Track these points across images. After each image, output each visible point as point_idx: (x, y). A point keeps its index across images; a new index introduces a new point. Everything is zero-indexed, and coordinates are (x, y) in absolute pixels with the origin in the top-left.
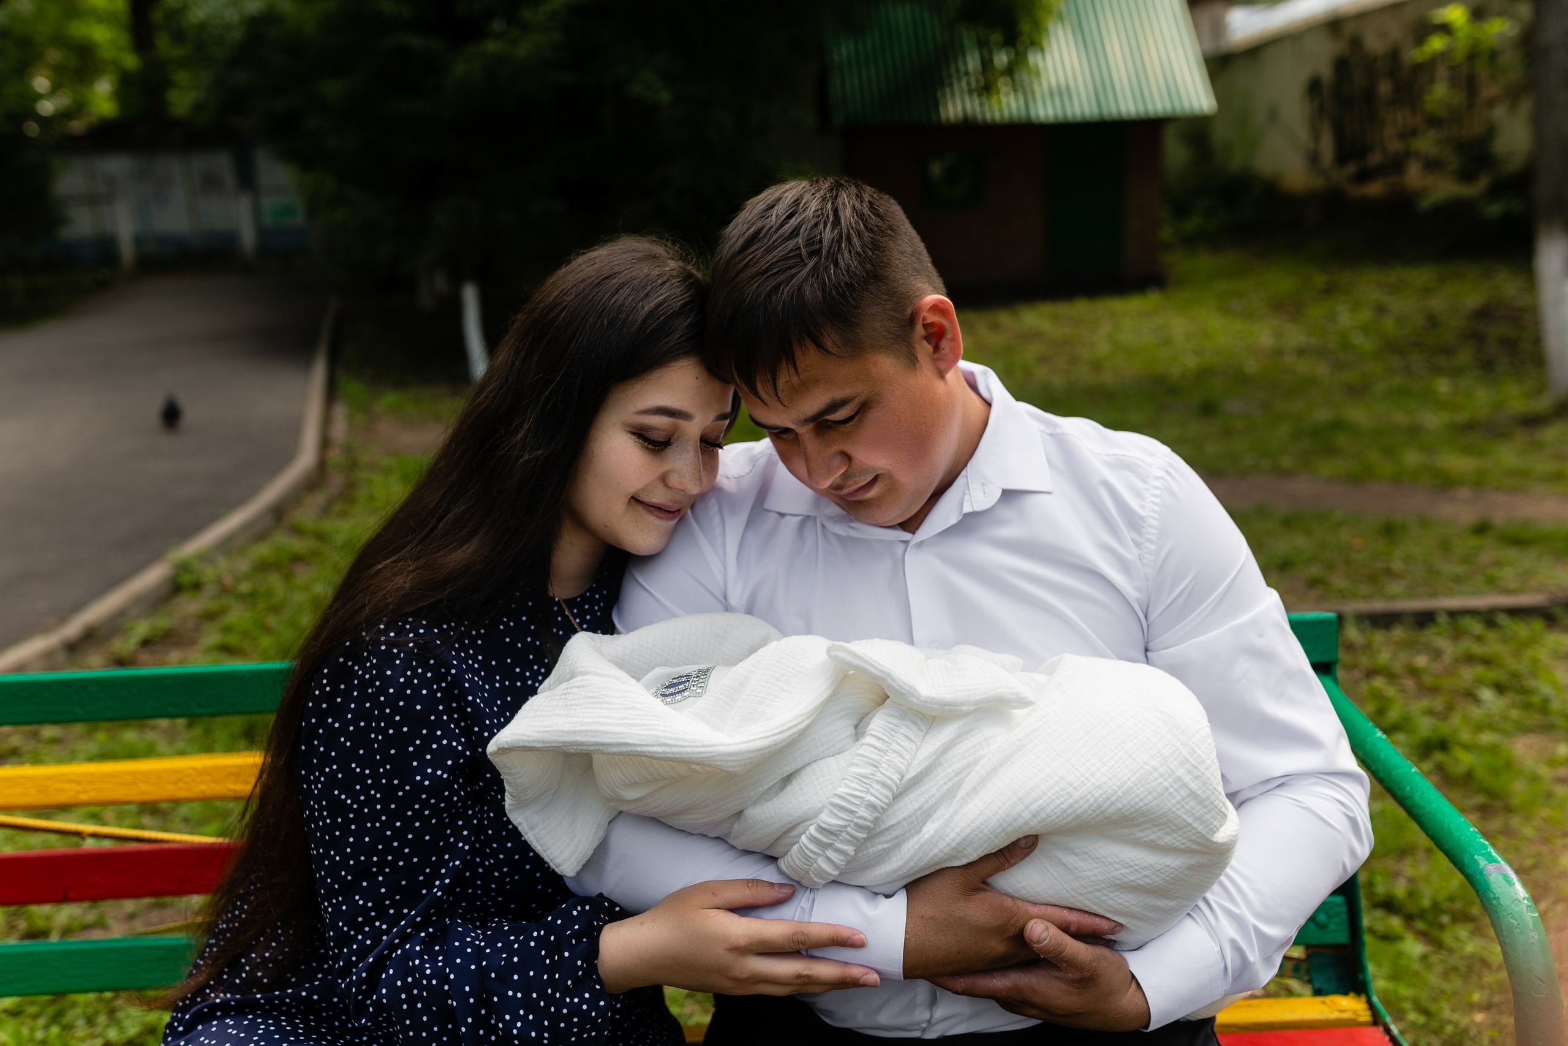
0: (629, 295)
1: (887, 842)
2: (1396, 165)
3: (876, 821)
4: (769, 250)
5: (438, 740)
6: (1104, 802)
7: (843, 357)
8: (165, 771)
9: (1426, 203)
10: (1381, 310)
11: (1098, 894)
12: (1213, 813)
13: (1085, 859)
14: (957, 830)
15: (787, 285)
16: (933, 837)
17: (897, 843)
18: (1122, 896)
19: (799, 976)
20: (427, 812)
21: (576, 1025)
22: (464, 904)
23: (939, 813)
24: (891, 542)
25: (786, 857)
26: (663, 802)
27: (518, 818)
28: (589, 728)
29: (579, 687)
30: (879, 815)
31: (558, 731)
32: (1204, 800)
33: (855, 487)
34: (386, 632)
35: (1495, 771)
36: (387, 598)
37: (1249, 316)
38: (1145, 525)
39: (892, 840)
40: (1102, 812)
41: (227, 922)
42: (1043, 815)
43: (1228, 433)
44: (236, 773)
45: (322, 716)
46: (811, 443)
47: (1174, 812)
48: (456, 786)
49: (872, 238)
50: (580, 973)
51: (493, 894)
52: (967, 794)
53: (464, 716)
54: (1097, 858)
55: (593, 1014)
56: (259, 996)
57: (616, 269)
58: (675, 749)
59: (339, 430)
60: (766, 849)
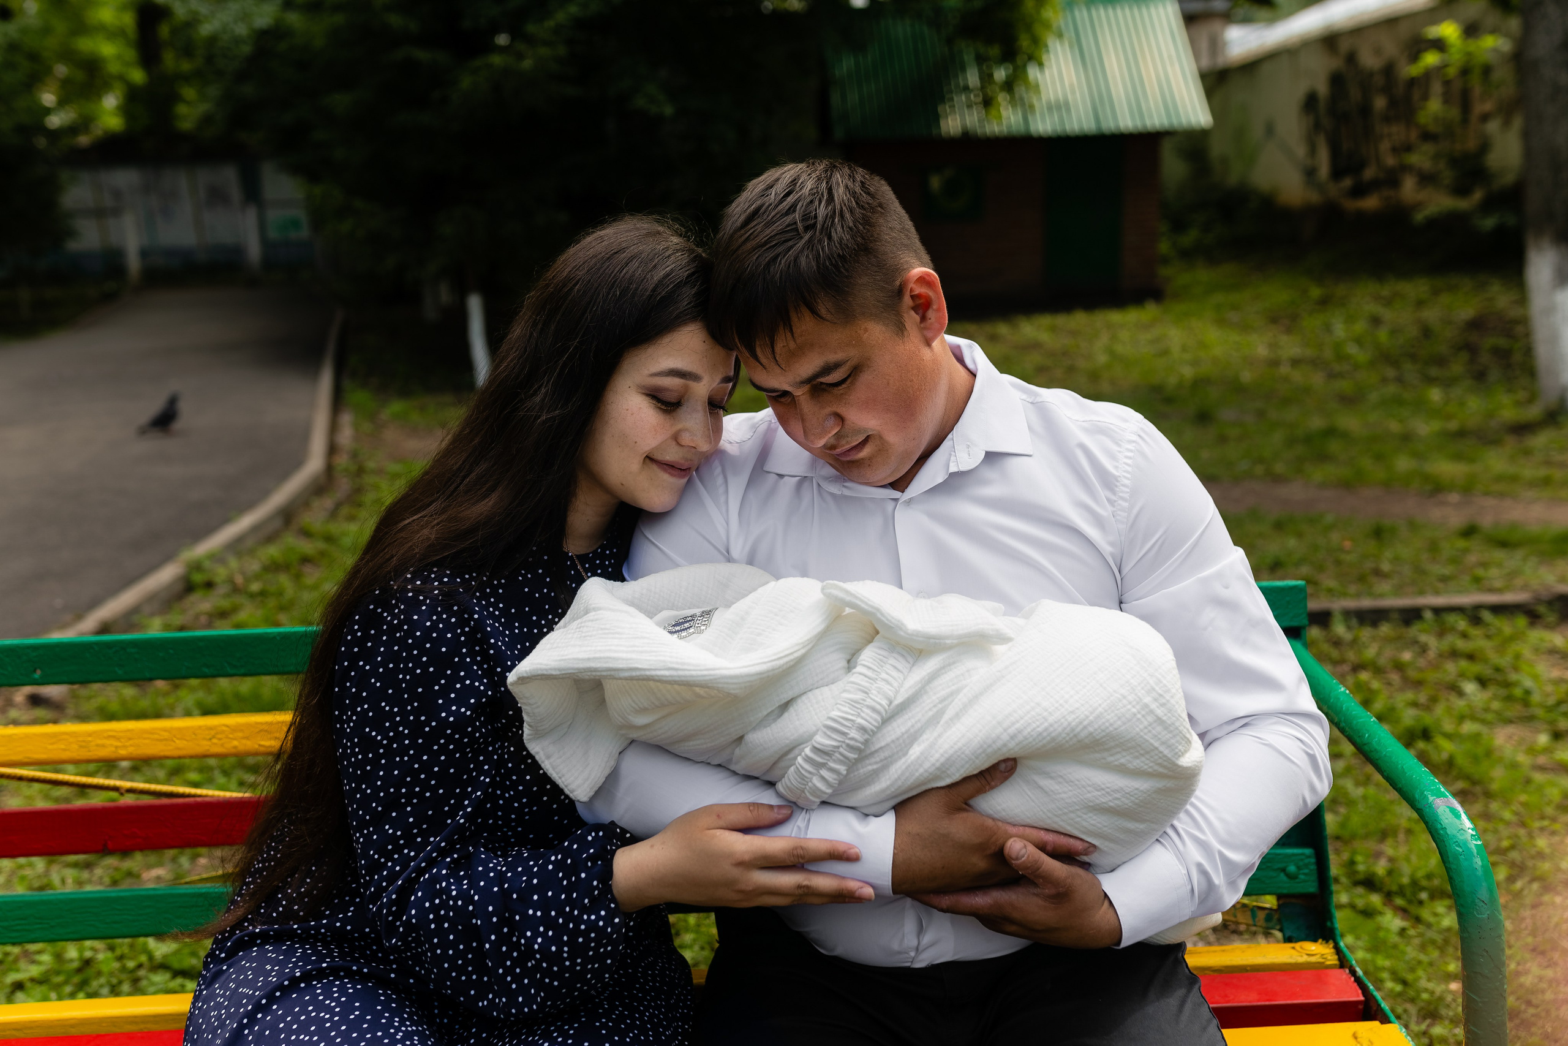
0: (638, 267)
1: (876, 763)
2: (1392, 179)
3: (866, 742)
4: (768, 224)
5: (462, 680)
6: (1077, 726)
7: (836, 323)
8: (200, 727)
9: (1419, 217)
10: (1376, 321)
11: (1072, 815)
12: (1178, 738)
13: (1060, 783)
14: (941, 751)
15: (784, 256)
16: (918, 758)
17: (885, 766)
18: (1095, 817)
19: (799, 887)
20: (451, 747)
21: (593, 940)
22: (485, 834)
23: (925, 736)
24: (883, 500)
25: (783, 780)
26: (668, 728)
27: (535, 748)
28: (602, 655)
29: (592, 621)
30: (869, 737)
31: (574, 659)
32: (1170, 725)
33: (848, 447)
34: (412, 581)
35: (1475, 759)
36: (414, 549)
37: (1245, 328)
38: (1118, 484)
39: (881, 761)
40: (1075, 736)
41: (263, 861)
42: (1020, 738)
43: (1223, 439)
44: (265, 730)
45: (354, 659)
46: (806, 405)
47: (1141, 737)
48: (478, 724)
49: (862, 214)
50: (596, 892)
51: (513, 824)
52: (951, 719)
53: (486, 658)
54: (1072, 782)
55: (609, 930)
56: (295, 926)
57: (624, 245)
58: (681, 673)
59: (346, 436)
60: (764, 774)
